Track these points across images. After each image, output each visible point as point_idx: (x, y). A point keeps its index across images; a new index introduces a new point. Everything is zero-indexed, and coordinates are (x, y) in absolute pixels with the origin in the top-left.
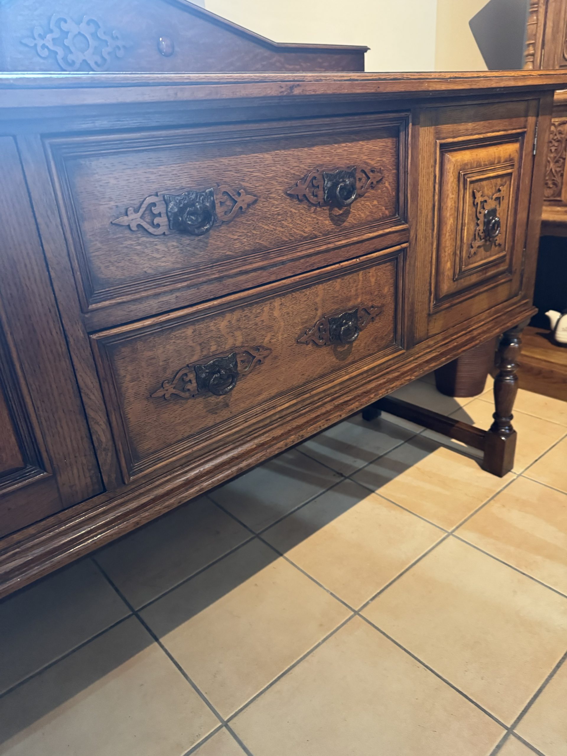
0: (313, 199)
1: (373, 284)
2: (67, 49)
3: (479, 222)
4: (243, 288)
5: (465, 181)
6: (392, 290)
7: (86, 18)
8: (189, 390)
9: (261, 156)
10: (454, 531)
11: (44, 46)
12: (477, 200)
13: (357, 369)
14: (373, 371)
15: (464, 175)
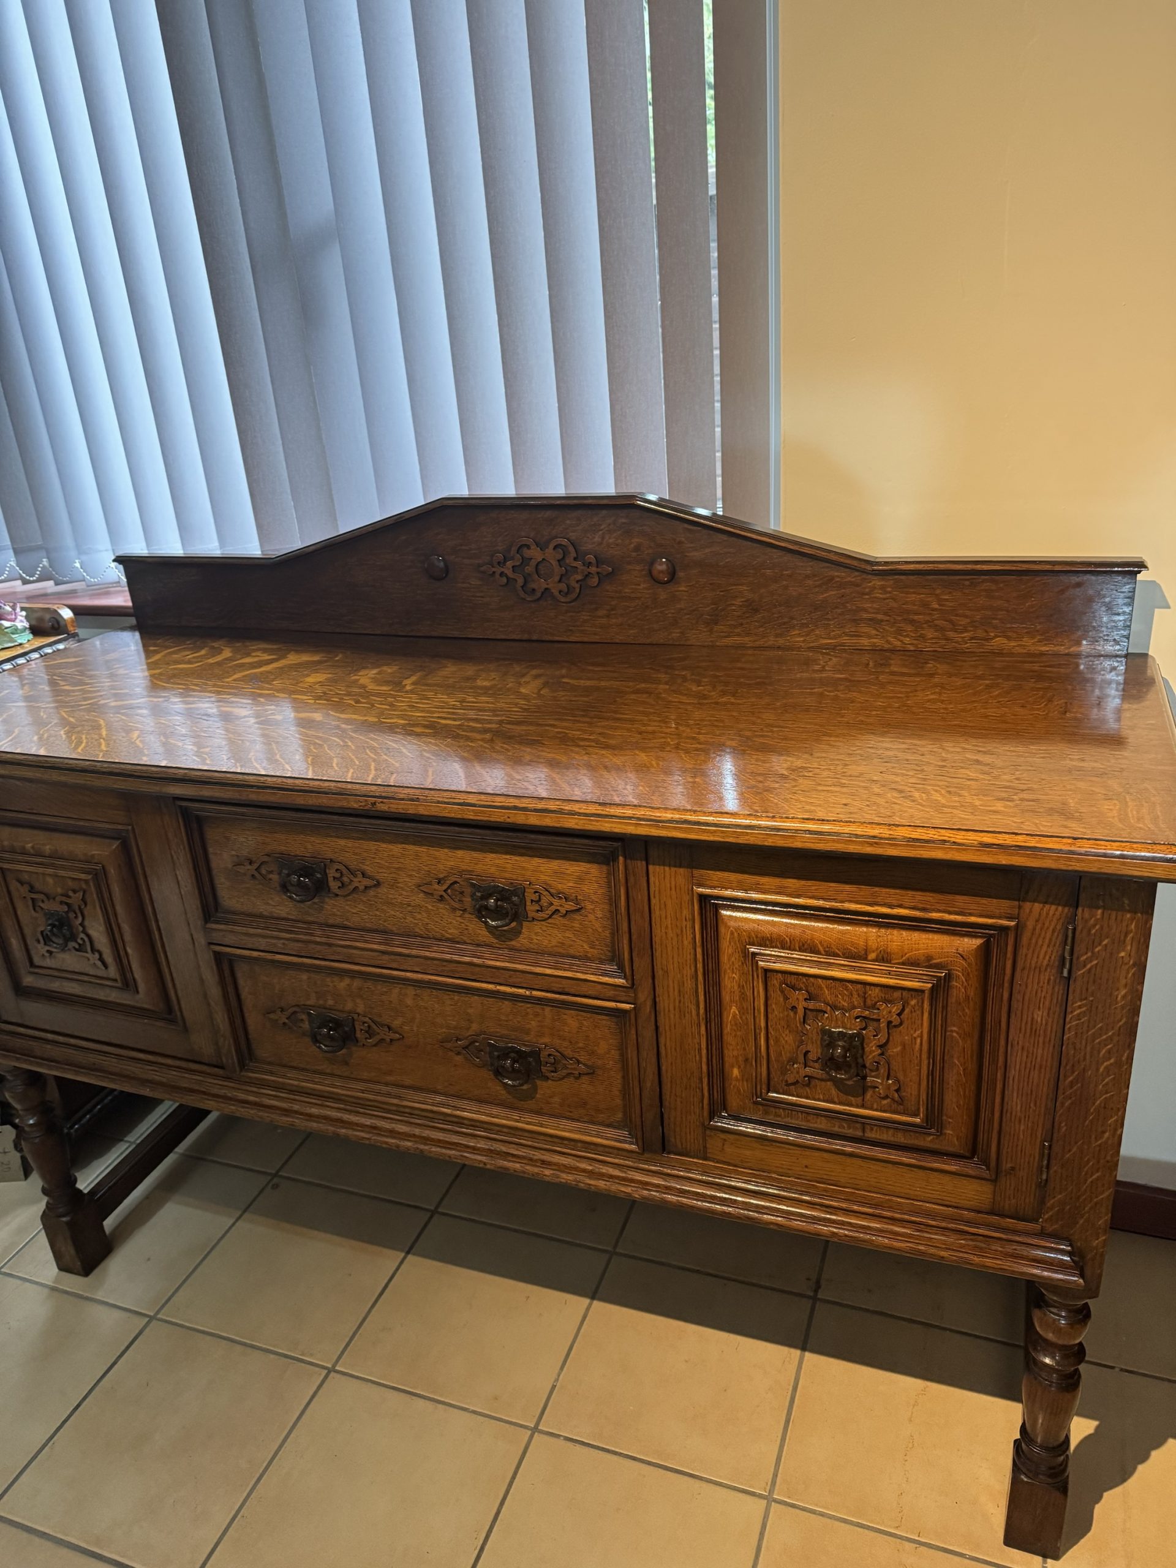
2: (528, 577)
5: (755, 964)
7: (554, 543)
8: (301, 1028)
11: (502, 574)
12: (792, 1002)
13: (542, 1126)
14: (573, 1143)
15: (754, 954)
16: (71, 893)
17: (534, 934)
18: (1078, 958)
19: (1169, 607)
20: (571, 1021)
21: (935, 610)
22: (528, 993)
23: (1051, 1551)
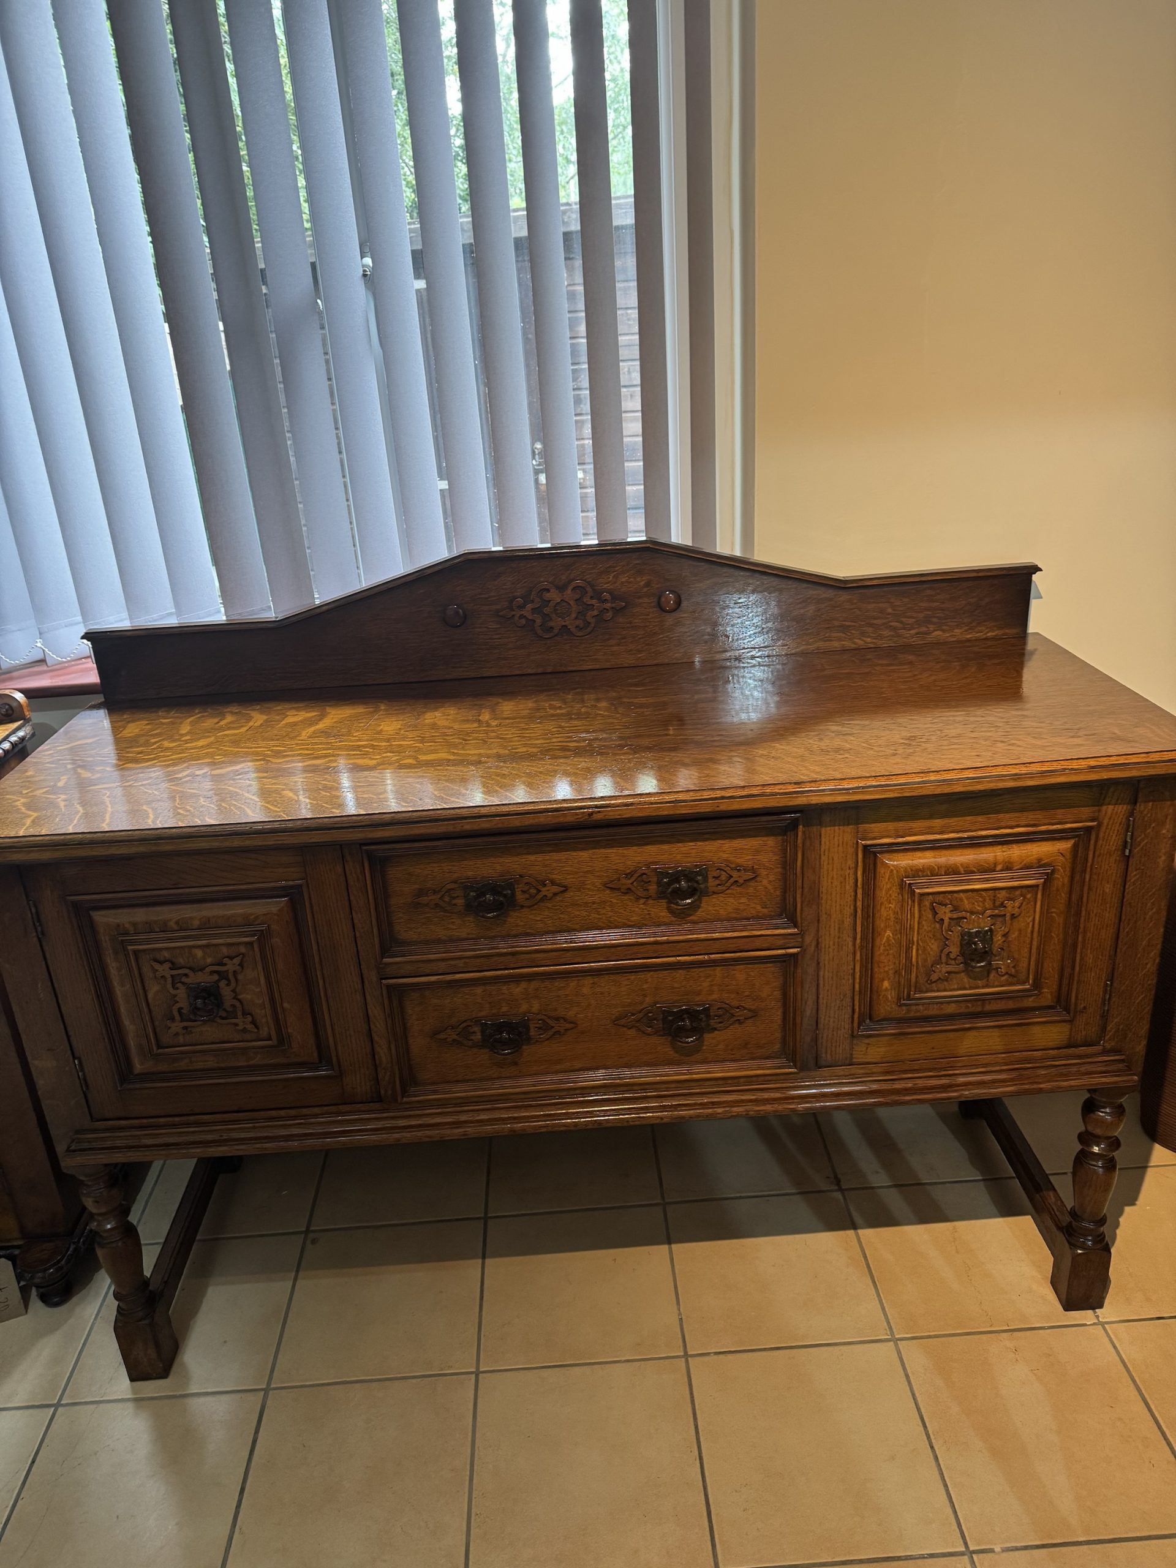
0: (642, 893)
1: (741, 983)
2: (547, 617)
3: (948, 941)
5: (912, 892)
8: (472, 1040)
9: (575, 854)
10: (904, 1339)
11: (522, 617)
12: (940, 916)
13: (709, 1072)
14: (735, 1081)
15: (910, 884)
16: (226, 960)
17: (711, 906)
18: (1136, 840)
19: (1041, 598)
20: (740, 974)
21: (889, 614)
22: (706, 957)
23: (1097, 1303)
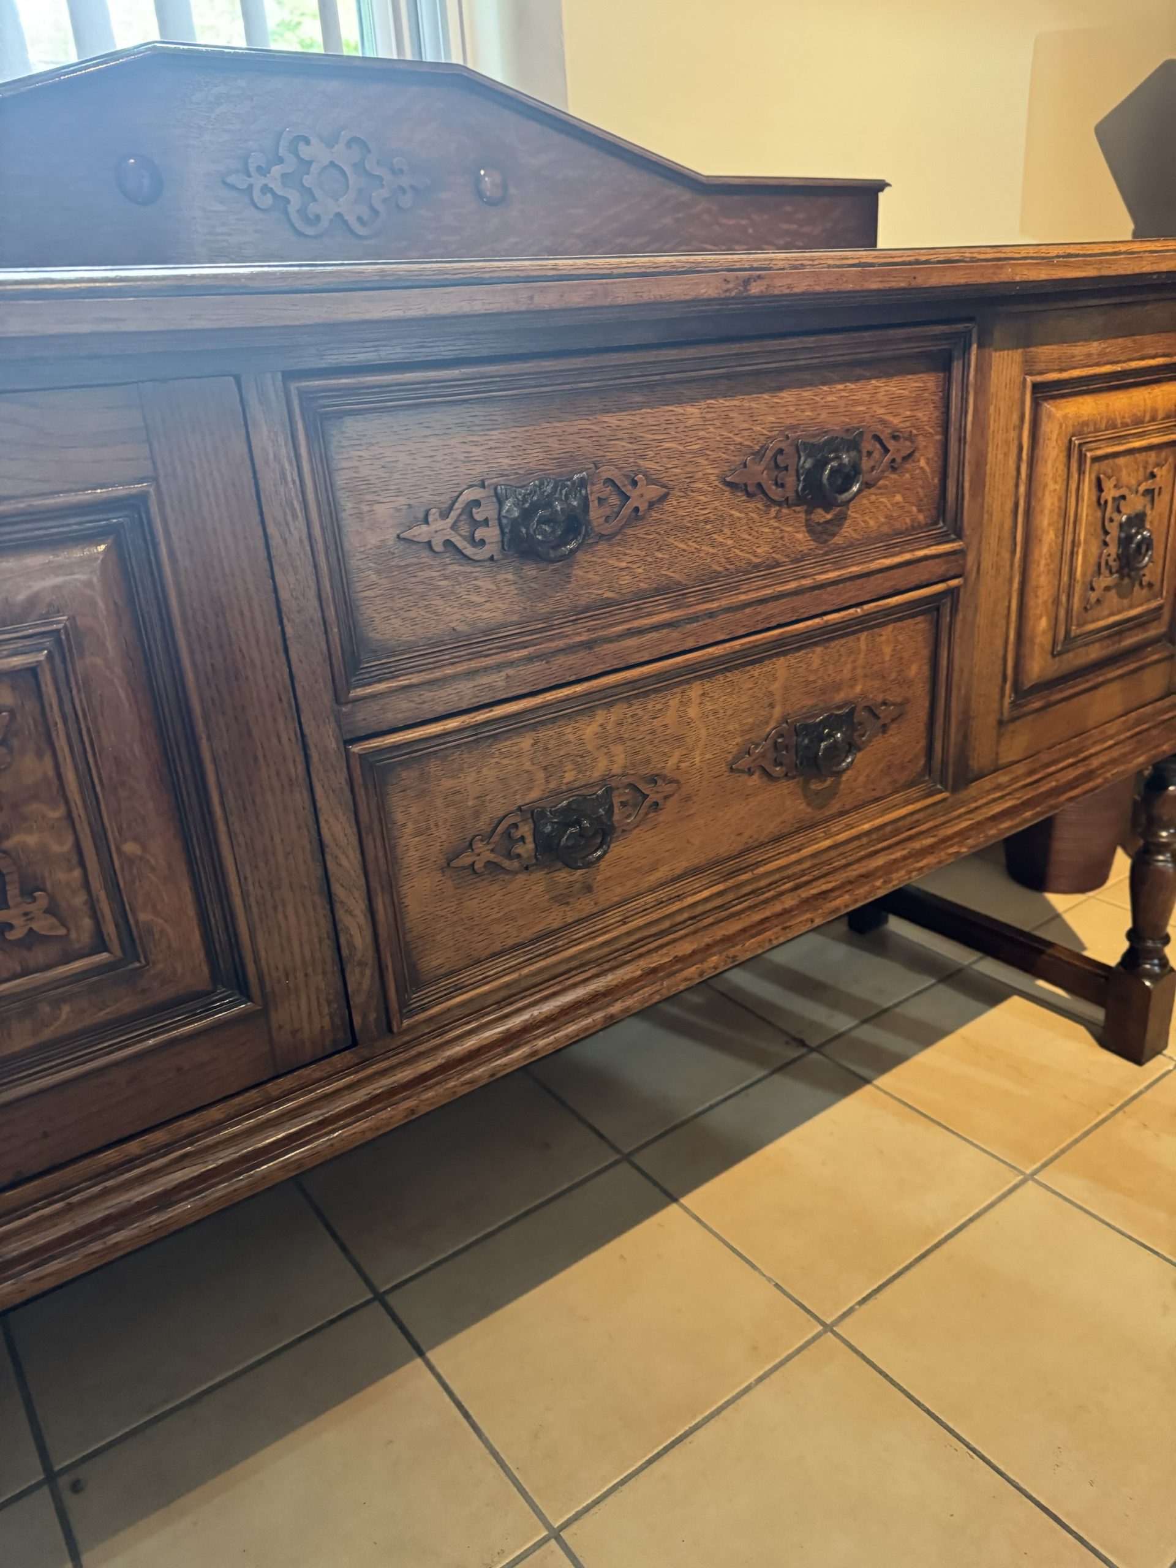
0: (775, 493)
1: (887, 658)
2: (308, 193)
3: (1108, 539)
4: (632, 662)
5: (1082, 458)
6: (926, 669)
7: (345, 135)
8: (519, 856)
9: (679, 410)
10: (1036, 1172)
11: (265, 189)
12: (1105, 495)
13: (850, 828)
14: (881, 832)
15: (1079, 446)
17: (859, 513)
20: (887, 640)
